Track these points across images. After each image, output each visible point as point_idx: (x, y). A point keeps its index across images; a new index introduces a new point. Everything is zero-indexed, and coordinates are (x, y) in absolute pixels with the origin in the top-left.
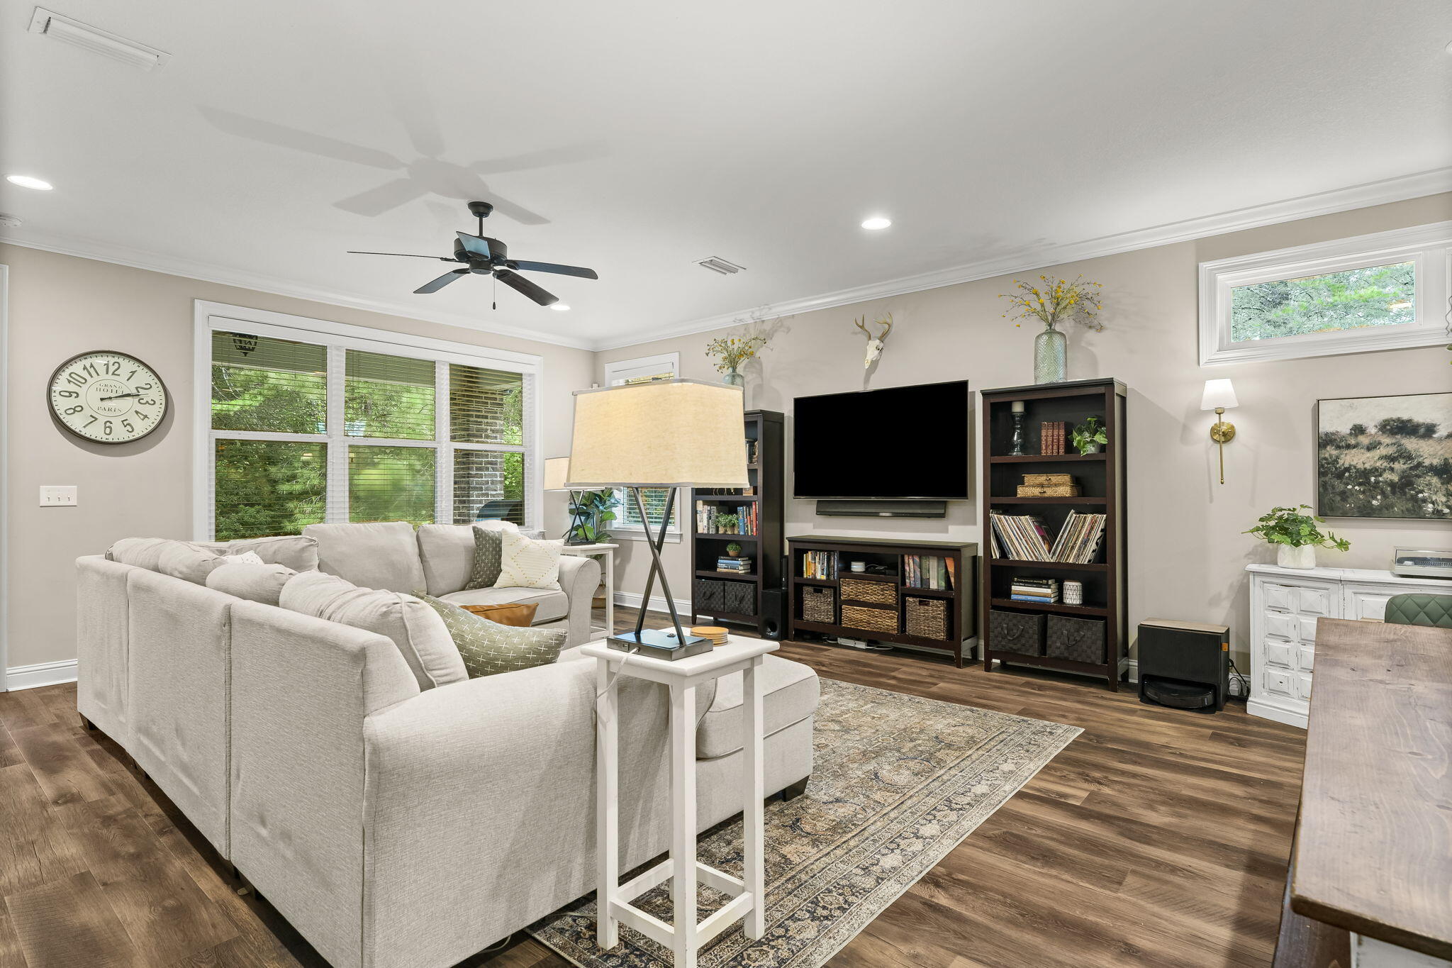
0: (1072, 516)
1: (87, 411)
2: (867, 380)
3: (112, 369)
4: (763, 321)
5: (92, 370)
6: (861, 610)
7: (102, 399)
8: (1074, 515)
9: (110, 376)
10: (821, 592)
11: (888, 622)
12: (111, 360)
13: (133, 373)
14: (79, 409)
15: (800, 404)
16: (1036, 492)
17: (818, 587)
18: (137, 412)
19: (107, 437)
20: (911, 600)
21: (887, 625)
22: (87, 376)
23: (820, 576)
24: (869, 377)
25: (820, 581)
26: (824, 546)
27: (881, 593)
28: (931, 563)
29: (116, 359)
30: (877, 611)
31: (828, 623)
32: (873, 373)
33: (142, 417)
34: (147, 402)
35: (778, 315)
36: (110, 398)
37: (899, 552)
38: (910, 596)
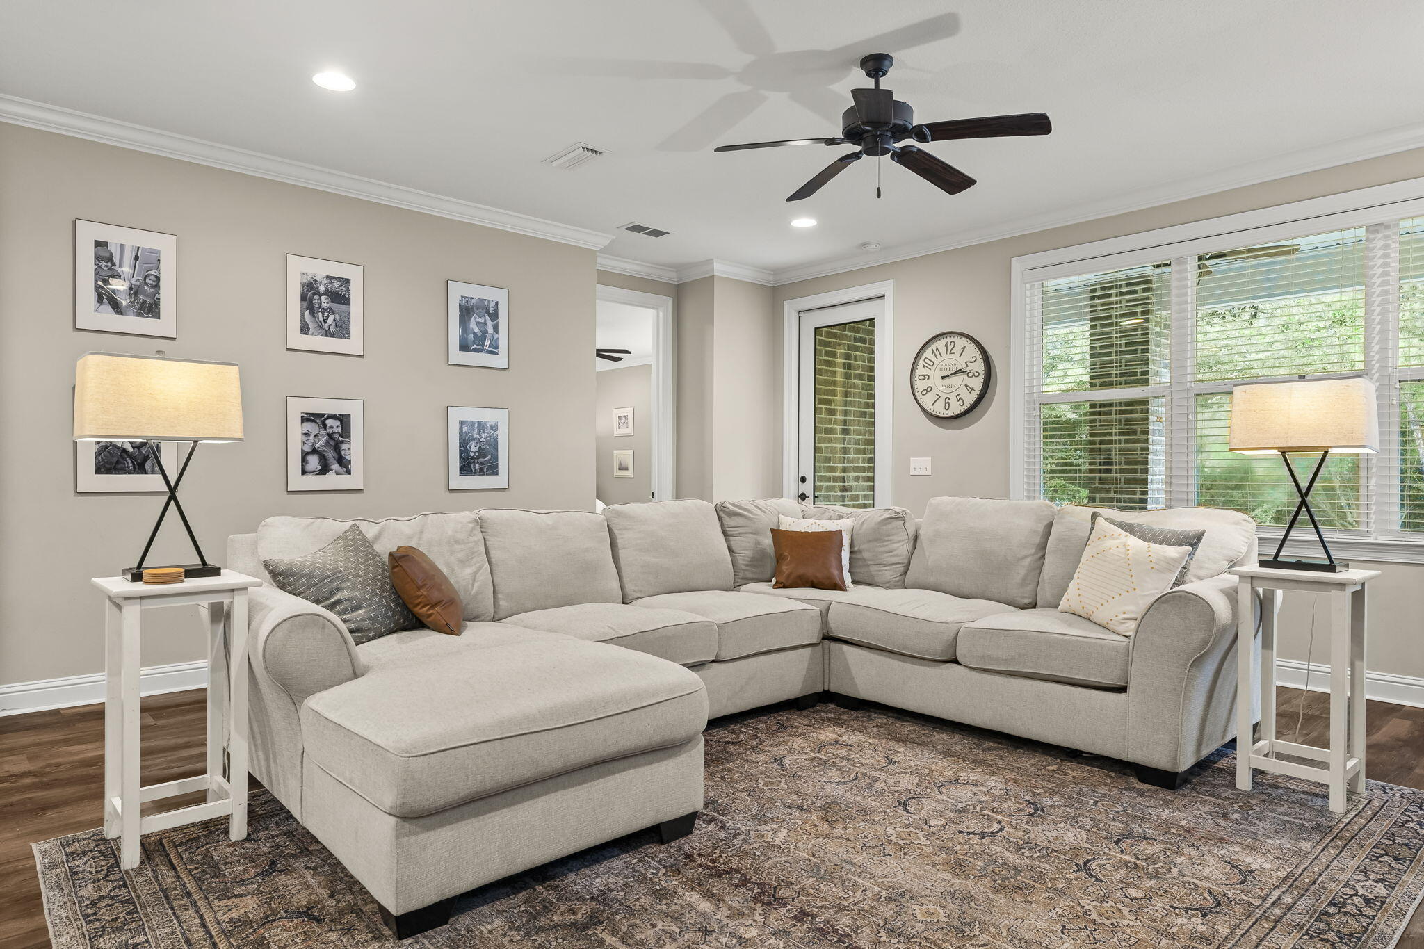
1: (935, 391)
3: (950, 347)
5: (937, 353)
7: (943, 378)
9: (949, 356)
12: (949, 340)
13: (963, 348)
14: (929, 389)
18: (966, 386)
19: (947, 412)
22: (934, 360)
29: (952, 339)
33: (970, 390)
34: (974, 375)
36: (948, 376)
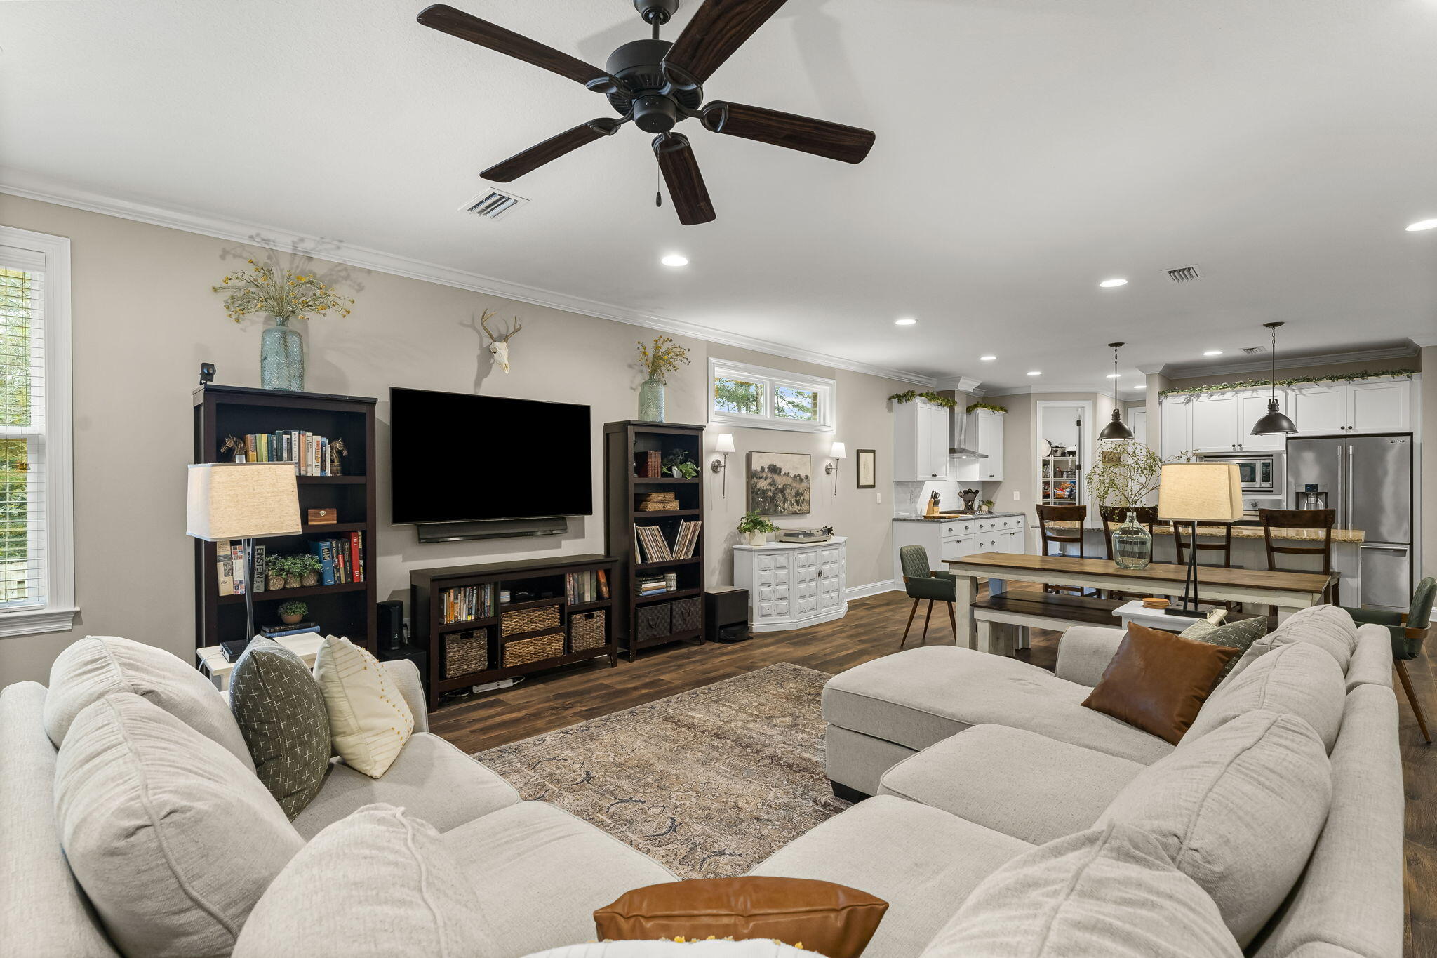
0: (683, 525)
2: (478, 383)
4: (310, 259)
6: (528, 642)
8: (685, 523)
10: (471, 636)
11: (555, 646)
15: (400, 397)
16: (658, 506)
17: (465, 631)
20: (578, 616)
21: (556, 649)
23: (465, 617)
24: (482, 380)
25: (467, 623)
26: (469, 581)
27: (547, 617)
28: (586, 578)
30: (545, 639)
31: (482, 671)
32: (486, 376)
35: (345, 261)
37: (558, 572)
38: (576, 613)
